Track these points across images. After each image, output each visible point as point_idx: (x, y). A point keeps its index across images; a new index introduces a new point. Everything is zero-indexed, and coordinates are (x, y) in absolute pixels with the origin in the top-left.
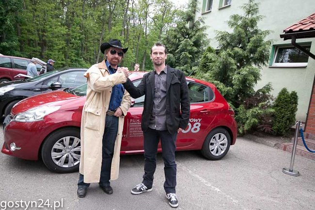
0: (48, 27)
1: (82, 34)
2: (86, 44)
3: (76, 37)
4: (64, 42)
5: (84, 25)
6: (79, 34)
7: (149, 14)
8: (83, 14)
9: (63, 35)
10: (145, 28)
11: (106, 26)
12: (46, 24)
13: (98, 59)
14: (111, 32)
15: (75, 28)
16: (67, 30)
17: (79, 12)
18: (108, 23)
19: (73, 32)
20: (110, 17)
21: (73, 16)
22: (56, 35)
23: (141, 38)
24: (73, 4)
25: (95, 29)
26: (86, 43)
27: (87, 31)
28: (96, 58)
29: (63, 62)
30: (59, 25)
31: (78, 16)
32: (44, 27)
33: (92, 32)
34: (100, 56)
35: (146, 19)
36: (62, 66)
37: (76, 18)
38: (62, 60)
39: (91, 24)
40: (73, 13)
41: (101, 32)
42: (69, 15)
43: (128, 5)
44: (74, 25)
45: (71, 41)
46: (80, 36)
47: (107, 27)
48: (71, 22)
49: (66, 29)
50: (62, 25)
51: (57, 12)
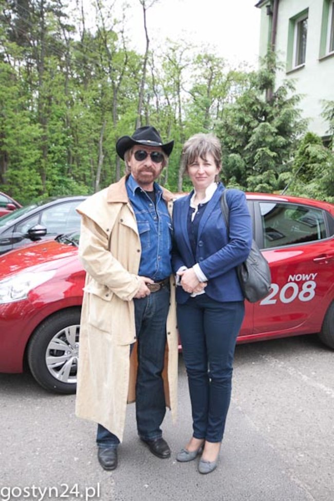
0: (9, 127)
1: (67, 134)
2: (76, 151)
3: (57, 140)
4: (37, 151)
5: (69, 116)
6: (63, 135)
7: (184, 86)
8: (66, 98)
9: (35, 139)
10: (178, 110)
11: (108, 115)
12: (4, 122)
13: (99, 175)
14: (117, 125)
15: (56, 124)
16: (42, 130)
17: (60, 96)
18: (111, 110)
19: (53, 131)
20: (114, 98)
21: (50, 104)
22: (23, 141)
23: (172, 131)
24: (49, 82)
25: (90, 122)
26: (76, 148)
27: (76, 127)
28: (95, 174)
29: (38, 187)
30: (27, 122)
31: (57, 102)
32: (3, 128)
33: (84, 128)
34: (102, 170)
35: (178, 94)
36: (36, 193)
37: (54, 106)
38: (37, 184)
39: (81, 114)
40: (49, 98)
41: (99, 127)
42: (43, 103)
43: (144, 74)
44: (52, 119)
45: (49, 147)
46: (64, 138)
47: (110, 117)
48: (47, 115)
49: (40, 127)
50: (34, 121)
51: (21, 100)
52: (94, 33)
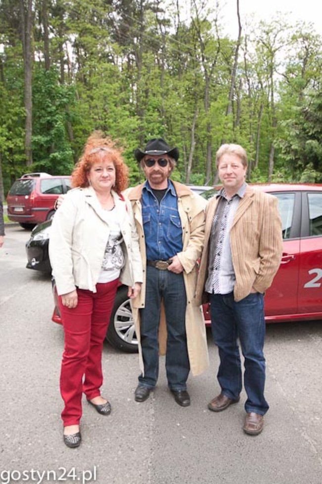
0: (111, 120)
1: (162, 123)
2: (170, 139)
3: (153, 130)
4: (135, 141)
5: (164, 107)
6: (158, 125)
7: (277, 68)
8: (161, 90)
9: (134, 130)
10: (270, 94)
11: (201, 103)
12: (107, 116)
13: (190, 161)
14: (209, 113)
15: (152, 115)
16: (139, 122)
17: (157, 88)
18: (203, 97)
19: (149, 122)
20: (205, 87)
21: (147, 97)
22: (122, 132)
23: (263, 114)
24: (146, 77)
25: (183, 111)
26: (170, 137)
27: (171, 116)
28: (188, 160)
29: (135, 174)
30: (127, 115)
31: (154, 95)
32: (106, 122)
33: (177, 117)
34: (194, 157)
35: (271, 76)
36: (134, 179)
37: (151, 97)
38: (135, 171)
39: (176, 103)
40: (146, 92)
41: (192, 115)
42: (140, 97)
43: (236, 59)
44: (149, 110)
45: (146, 137)
46: (159, 127)
47: (203, 105)
48: (144, 107)
49: (137, 120)
50: (133, 114)
51: (122, 95)
52: (188, 24)
